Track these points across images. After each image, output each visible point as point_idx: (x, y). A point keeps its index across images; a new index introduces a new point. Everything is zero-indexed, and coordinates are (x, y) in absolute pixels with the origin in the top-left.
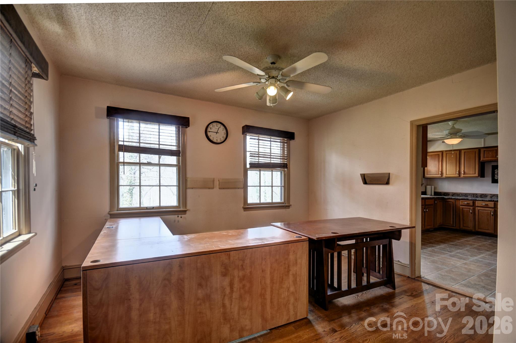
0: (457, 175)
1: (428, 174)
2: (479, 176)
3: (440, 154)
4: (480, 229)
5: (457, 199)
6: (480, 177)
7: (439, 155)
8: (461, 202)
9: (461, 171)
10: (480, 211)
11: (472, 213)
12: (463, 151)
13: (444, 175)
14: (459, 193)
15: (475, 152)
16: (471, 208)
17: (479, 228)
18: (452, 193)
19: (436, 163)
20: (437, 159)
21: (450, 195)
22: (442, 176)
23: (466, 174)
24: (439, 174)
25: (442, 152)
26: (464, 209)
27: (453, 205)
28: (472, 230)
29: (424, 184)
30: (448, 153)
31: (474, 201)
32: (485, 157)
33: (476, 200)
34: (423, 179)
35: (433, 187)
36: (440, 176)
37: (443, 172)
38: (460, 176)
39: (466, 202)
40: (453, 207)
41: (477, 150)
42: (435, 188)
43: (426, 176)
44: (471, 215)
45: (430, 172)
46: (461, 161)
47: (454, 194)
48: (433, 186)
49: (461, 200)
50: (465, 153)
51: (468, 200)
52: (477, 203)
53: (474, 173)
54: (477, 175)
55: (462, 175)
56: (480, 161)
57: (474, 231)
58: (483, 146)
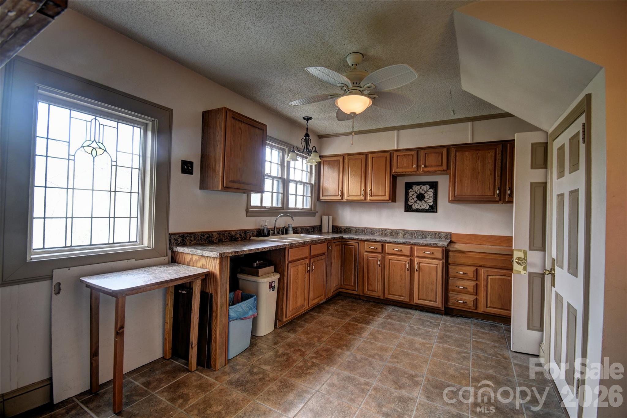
0: (362, 198)
1: (324, 195)
2: (390, 199)
3: (341, 159)
4: (391, 294)
5: (361, 240)
6: (391, 201)
7: (339, 161)
8: (366, 247)
9: (367, 191)
10: (391, 261)
11: (381, 265)
12: (370, 156)
13: (346, 198)
14: (364, 228)
15: (386, 158)
16: (380, 255)
17: (389, 294)
18: (355, 228)
19: (336, 175)
20: (336, 170)
21: (353, 231)
22: (342, 199)
23: (373, 196)
24: (338, 196)
25: (343, 156)
26: (369, 258)
27: (355, 251)
28: (379, 297)
29: (318, 212)
30: (351, 159)
31: (384, 244)
32: (398, 167)
33: (386, 242)
34: (318, 203)
35: (331, 217)
36: (340, 198)
37: (344, 192)
38: (365, 199)
39: (372, 245)
40: (355, 256)
41: (388, 155)
42: (334, 220)
43: (322, 197)
44: (379, 269)
45: (327, 190)
46: (367, 172)
47: (358, 230)
48: (330, 215)
49: (366, 243)
50: (373, 159)
51: (375, 241)
52: (389, 248)
53: (384, 194)
54: (387, 197)
55: (369, 198)
56: (392, 173)
57: (382, 298)
58: (396, 148)
